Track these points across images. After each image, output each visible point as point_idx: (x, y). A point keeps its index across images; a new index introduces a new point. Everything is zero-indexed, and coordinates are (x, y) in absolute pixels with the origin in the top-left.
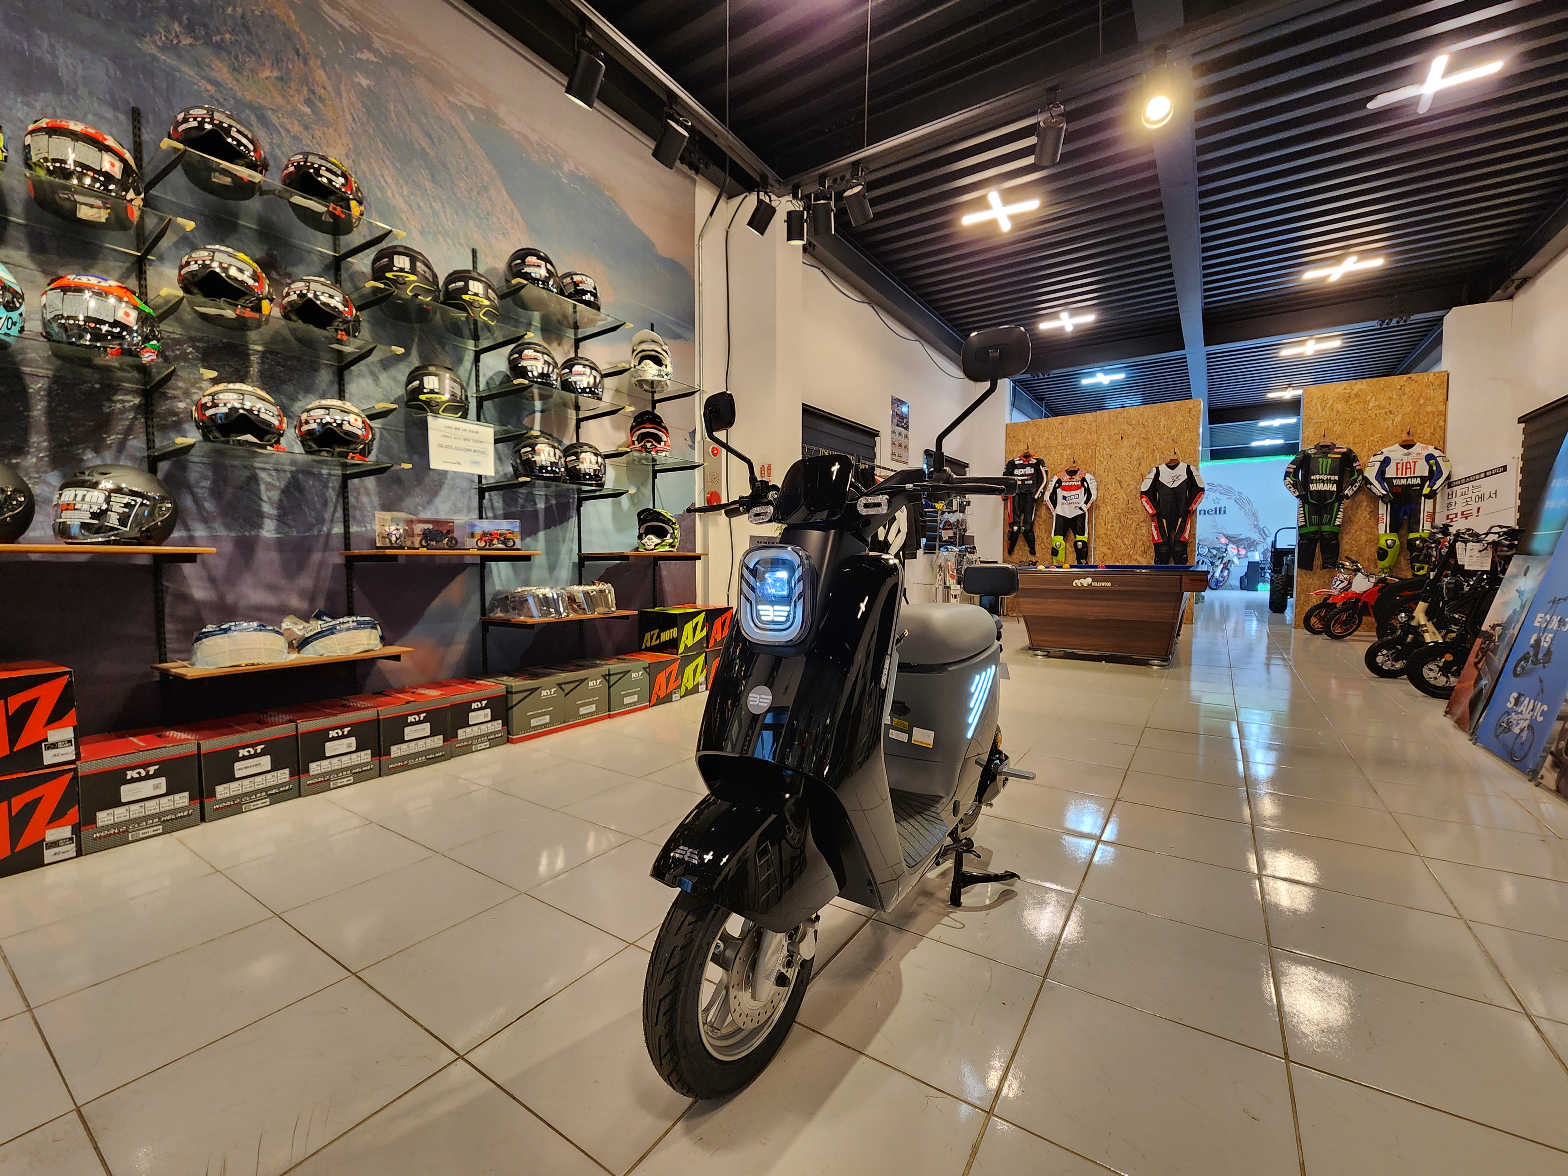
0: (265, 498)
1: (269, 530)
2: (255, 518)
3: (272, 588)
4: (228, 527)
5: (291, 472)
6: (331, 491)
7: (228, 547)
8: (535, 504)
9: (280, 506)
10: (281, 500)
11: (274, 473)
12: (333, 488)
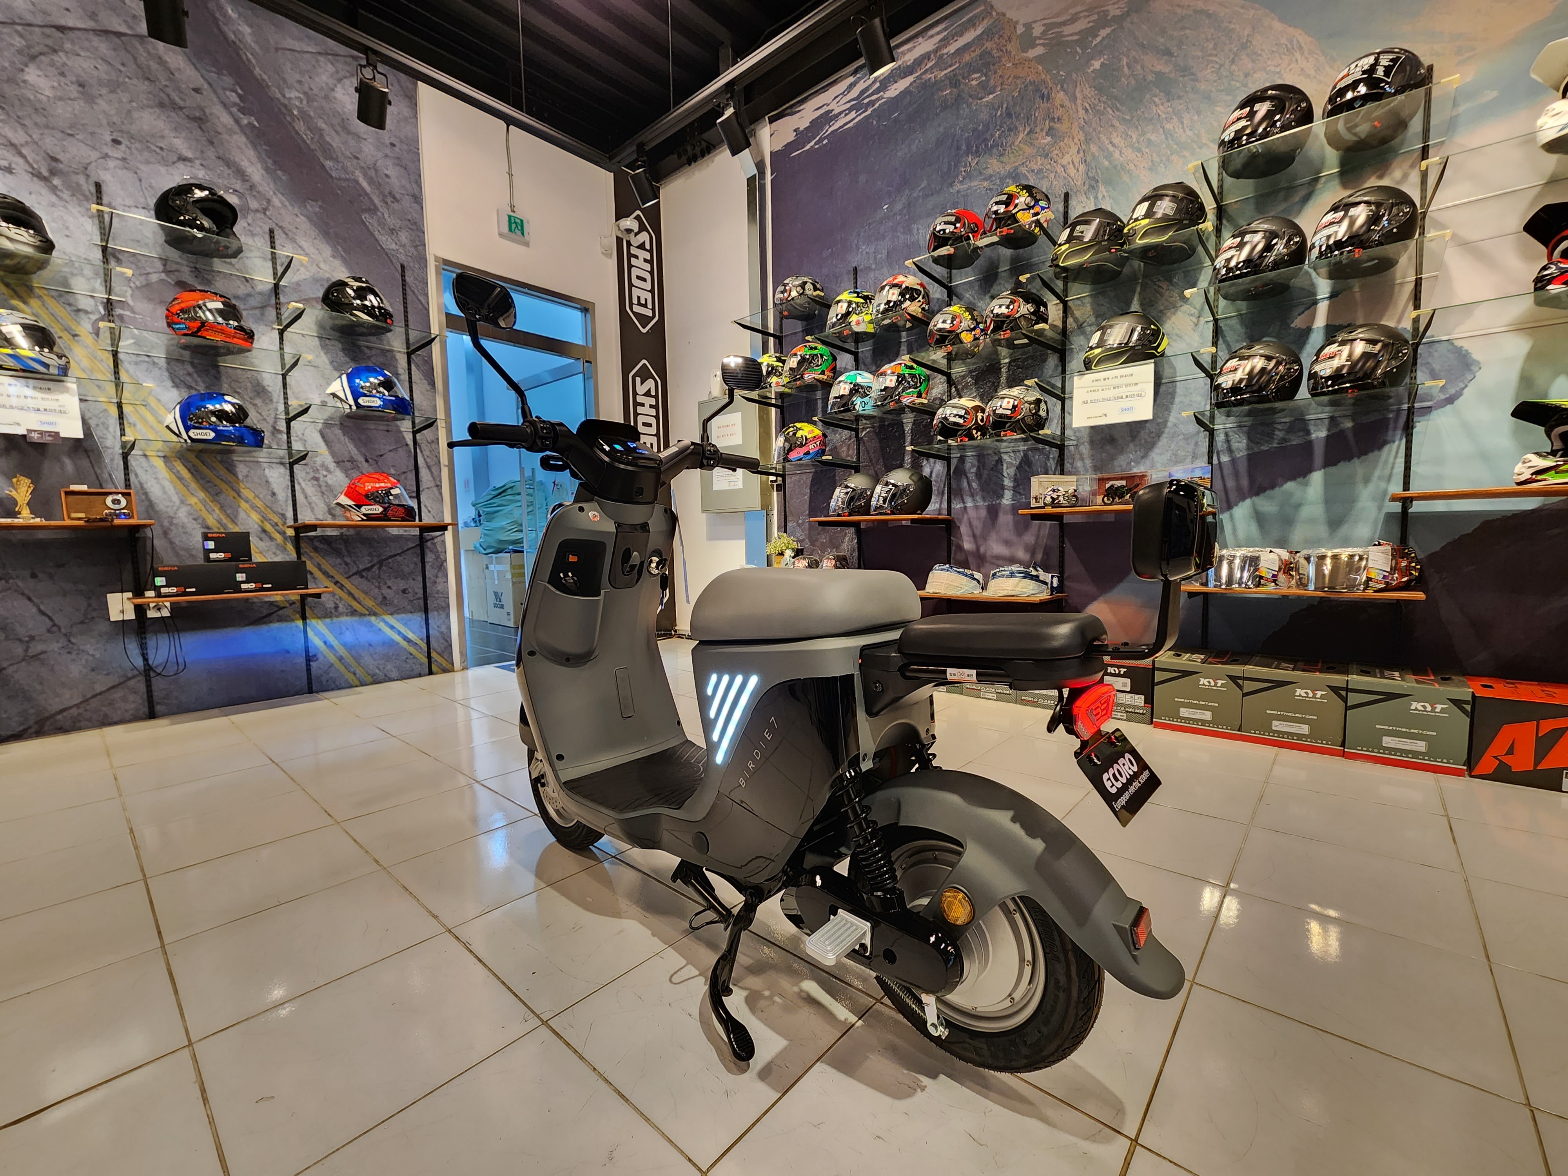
0: (1005, 474)
1: (1007, 499)
2: (997, 491)
3: (1007, 543)
4: (984, 499)
5: (1024, 451)
6: (1051, 461)
7: (983, 513)
8: (1308, 433)
9: (1015, 480)
10: (1015, 475)
11: (1012, 454)
12: (1054, 458)
